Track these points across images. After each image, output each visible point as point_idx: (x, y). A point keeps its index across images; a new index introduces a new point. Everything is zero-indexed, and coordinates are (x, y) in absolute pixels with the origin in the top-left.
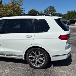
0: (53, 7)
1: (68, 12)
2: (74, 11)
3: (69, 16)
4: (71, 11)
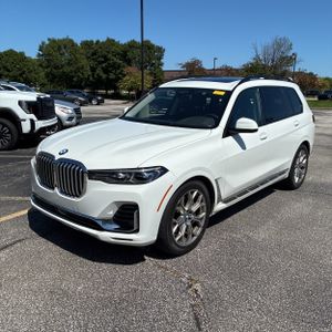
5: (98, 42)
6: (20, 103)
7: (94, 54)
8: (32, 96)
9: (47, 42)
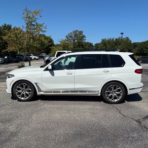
0: (81, 32)
1: (103, 40)
2: (113, 39)
3: (105, 47)
4: (107, 39)
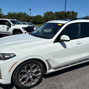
5: (59, 12)
6: (23, 28)
7: (58, 15)
8: (26, 26)
9: (46, 13)
